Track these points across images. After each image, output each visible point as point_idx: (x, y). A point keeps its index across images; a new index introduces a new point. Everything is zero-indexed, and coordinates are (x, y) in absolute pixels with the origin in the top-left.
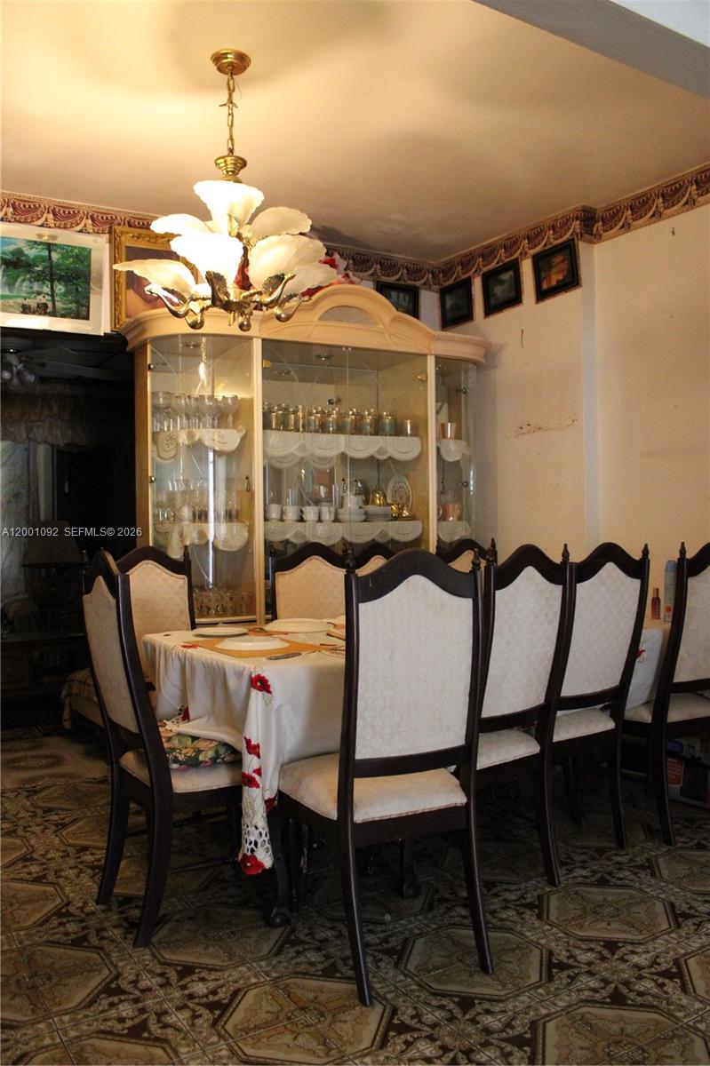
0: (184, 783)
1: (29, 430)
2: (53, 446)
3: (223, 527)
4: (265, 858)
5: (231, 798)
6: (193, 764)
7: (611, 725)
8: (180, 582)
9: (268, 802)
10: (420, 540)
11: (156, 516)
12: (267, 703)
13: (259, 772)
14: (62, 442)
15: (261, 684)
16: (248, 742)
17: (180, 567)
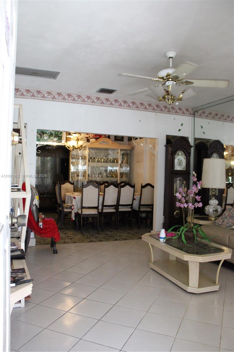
0: (66, 210)
1: (55, 155)
2: (60, 158)
3: (82, 178)
4: (74, 219)
5: (71, 212)
6: (67, 208)
7: (130, 210)
8: (72, 186)
9: (75, 213)
10: (117, 181)
11: (71, 176)
12: (75, 200)
13: (74, 208)
14: (62, 157)
15: (75, 198)
16: (72, 205)
17: (73, 184)
